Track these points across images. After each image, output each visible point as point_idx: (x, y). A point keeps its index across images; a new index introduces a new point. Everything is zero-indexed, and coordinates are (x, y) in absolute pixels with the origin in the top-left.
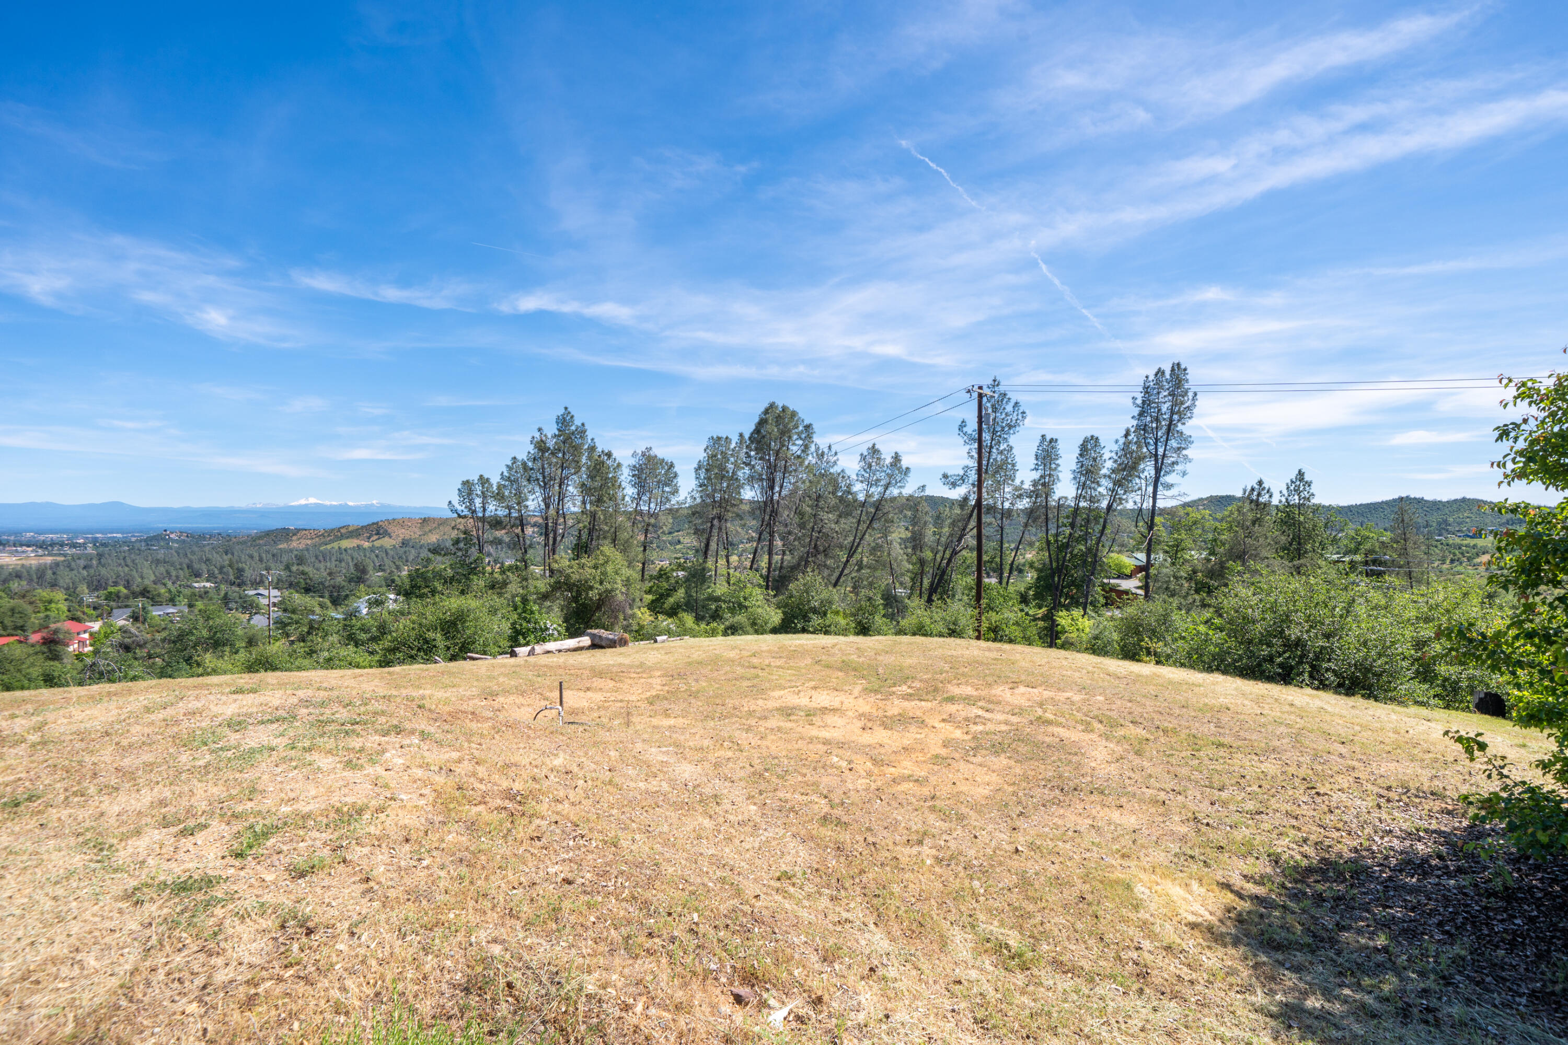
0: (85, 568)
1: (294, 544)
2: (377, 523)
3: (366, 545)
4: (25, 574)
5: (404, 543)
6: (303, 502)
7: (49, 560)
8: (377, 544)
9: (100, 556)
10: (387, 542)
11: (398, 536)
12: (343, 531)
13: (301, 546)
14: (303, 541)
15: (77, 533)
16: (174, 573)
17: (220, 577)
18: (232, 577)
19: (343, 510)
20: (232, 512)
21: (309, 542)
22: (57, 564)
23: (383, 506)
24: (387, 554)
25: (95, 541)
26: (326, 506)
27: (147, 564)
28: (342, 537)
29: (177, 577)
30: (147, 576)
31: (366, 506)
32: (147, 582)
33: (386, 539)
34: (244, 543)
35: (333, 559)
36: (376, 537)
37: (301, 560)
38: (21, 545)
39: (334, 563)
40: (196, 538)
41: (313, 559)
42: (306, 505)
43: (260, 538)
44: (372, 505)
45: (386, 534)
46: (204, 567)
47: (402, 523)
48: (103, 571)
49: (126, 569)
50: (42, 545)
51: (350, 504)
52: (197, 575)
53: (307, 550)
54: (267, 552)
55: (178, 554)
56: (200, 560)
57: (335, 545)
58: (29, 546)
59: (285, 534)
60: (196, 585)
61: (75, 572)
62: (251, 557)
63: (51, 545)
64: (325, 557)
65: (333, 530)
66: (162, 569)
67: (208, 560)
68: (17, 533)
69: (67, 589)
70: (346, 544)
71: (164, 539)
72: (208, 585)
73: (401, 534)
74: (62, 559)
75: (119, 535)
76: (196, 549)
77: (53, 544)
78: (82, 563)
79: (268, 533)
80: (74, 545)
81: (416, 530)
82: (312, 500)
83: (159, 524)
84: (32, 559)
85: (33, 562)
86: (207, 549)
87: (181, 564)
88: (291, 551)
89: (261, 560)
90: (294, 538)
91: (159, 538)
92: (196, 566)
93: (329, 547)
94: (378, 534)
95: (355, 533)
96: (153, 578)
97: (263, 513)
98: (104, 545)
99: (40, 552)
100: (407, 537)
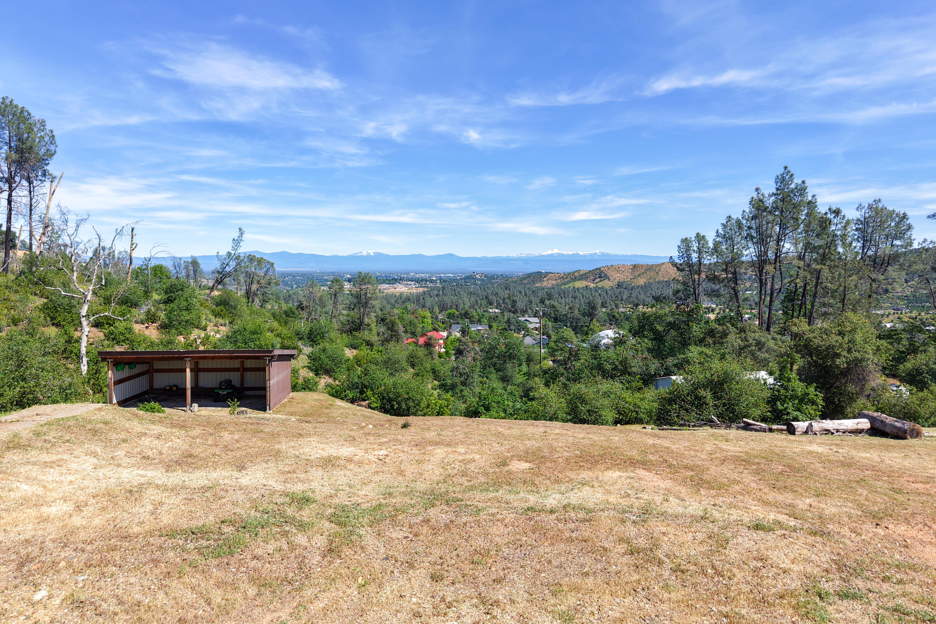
0: (436, 296)
1: (545, 284)
2: (599, 269)
3: (592, 285)
4: (412, 299)
5: (619, 285)
6: (550, 252)
7: (421, 290)
8: (600, 285)
9: (443, 288)
10: (606, 284)
11: (615, 279)
12: (576, 274)
13: (550, 286)
14: (550, 282)
15: (432, 273)
16: (479, 302)
17: (503, 305)
18: (510, 306)
19: (575, 258)
20: (509, 260)
21: (554, 282)
22: (424, 293)
23: (603, 255)
24: (607, 293)
25: (440, 279)
26: (563, 255)
27: (465, 294)
28: (575, 279)
29: (481, 305)
30: (466, 303)
31: (591, 255)
32: (467, 307)
33: (606, 281)
34: (515, 282)
35: (570, 296)
36: (599, 280)
37: (550, 296)
38: (409, 281)
39: (571, 299)
40: (490, 278)
41: (557, 296)
42: (552, 254)
43: (524, 279)
44: (596, 254)
45: (606, 277)
46: (494, 298)
47: (617, 269)
48: (446, 298)
49: (456, 297)
50: (418, 281)
51: (581, 253)
52: (491, 304)
53: (553, 288)
54: (529, 289)
55: (481, 288)
56: (492, 293)
57: (571, 285)
58: (412, 281)
59: (539, 276)
60: (491, 310)
61: (432, 298)
62: (520, 292)
63: (422, 281)
64: (563, 294)
65: (569, 274)
66: (473, 299)
67: (497, 294)
68: (407, 273)
69: (429, 309)
70: (579, 284)
71: (473, 278)
72: (497, 311)
73: (617, 277)
74: (426, 289)
75: (451, 275)
76: (490, 286)
77: (422, 280)
78: (435, 292)
79: (529, 275)
80: (431, 281)
81: (629, 274)
82: (556, 251)
83: (470, 268)
84: (413, 289)
85: (414, 291)
86: (495, 285)
87: (482, 296)
88: (543, 289)
89: (526, 295)
90: (545, 279)
91: (470, 278)
92: (490, 297)
93: (567, 286)
94: (600, 277)
95: (584, 276)
96: (469, 304)
97: (526, 260)
98: (445, 281)
99: (417, 285)
100: (622, 280)
